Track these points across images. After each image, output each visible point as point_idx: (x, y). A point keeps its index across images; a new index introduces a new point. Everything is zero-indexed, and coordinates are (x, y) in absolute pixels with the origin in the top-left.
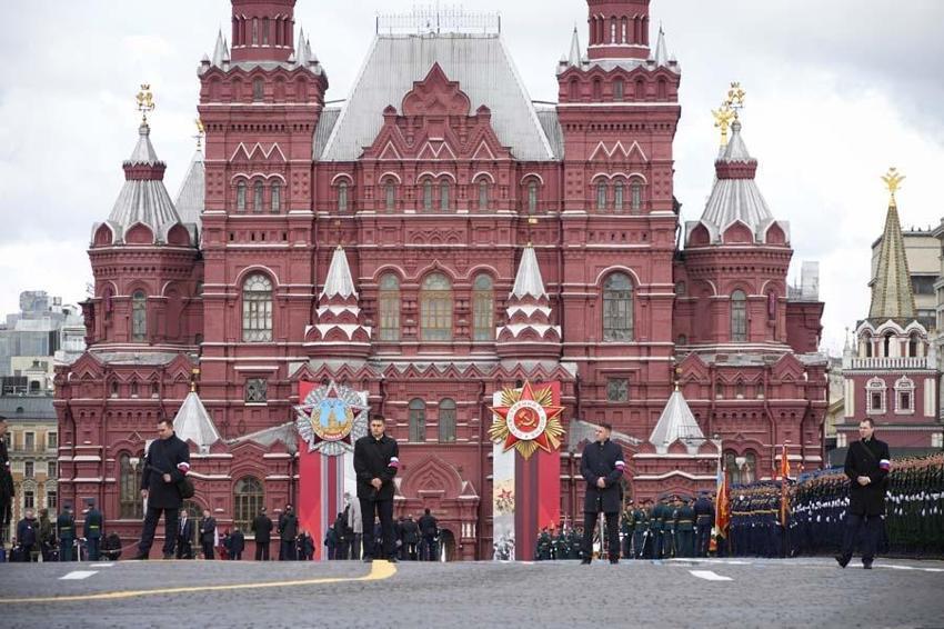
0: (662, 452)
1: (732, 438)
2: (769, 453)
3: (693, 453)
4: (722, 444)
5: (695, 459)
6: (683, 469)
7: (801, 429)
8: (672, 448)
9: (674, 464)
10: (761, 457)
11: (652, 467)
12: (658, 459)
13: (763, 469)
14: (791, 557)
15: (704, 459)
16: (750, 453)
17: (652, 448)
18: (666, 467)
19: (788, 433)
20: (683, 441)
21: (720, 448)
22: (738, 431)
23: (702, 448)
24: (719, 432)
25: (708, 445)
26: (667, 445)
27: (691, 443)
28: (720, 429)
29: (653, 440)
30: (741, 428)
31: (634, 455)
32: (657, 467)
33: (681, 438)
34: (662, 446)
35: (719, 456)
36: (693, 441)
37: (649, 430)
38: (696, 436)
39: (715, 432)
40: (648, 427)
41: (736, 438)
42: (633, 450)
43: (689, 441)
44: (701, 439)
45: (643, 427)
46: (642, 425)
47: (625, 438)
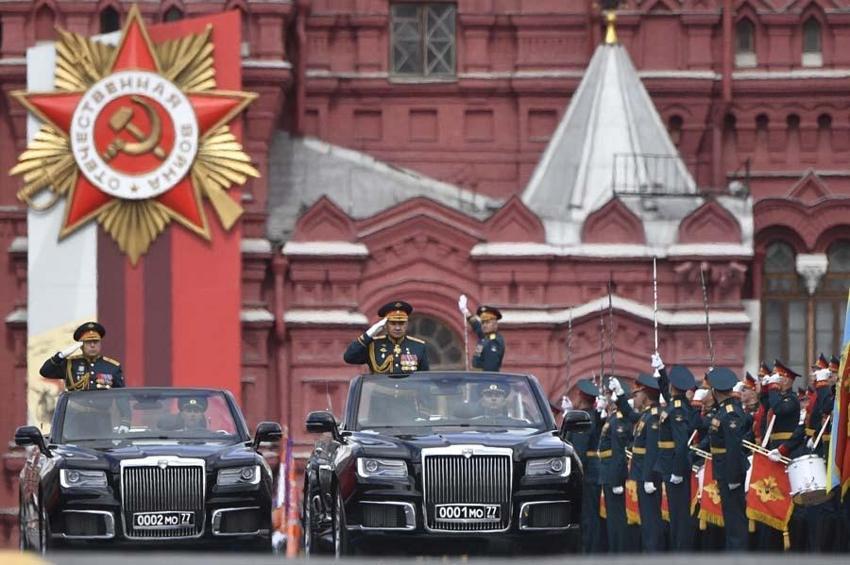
0: (563, 239)
1: (786, 193)
3: (661, 240)
4: (757, 211)
5: (669, 261)
6: (628, 291)
8: (599, 223)
9: (603, 275)
11: (531, 285)
12: (553, 261)
15: (696, 260)
16: (841, 239)
17: (532, 226)
18: (579, 284)
20: (631, 203)
21: (747, 224)
22: (807, 171)
23: (691, 226)
24: (742, 173)
25: (710, 216)
26: (580, 216)
27: (655, 209)
28: (747, 164)
29: (534, 199)
30: (814, 162)
31: (471, 246)
32: (547, 285)
33: (624, 193)
34: (565, 219)
35: (746, 249)
36: (661, 201)
37: (523, 168)
38: (671, 185)
39: (730, 173)
40: (520, 157)
41: (799, 193)
42: (472, 232)
43: (649, 203)
44: (687, 195)
45: (503, 156)
46: (501, 150)
47: (445, 192)
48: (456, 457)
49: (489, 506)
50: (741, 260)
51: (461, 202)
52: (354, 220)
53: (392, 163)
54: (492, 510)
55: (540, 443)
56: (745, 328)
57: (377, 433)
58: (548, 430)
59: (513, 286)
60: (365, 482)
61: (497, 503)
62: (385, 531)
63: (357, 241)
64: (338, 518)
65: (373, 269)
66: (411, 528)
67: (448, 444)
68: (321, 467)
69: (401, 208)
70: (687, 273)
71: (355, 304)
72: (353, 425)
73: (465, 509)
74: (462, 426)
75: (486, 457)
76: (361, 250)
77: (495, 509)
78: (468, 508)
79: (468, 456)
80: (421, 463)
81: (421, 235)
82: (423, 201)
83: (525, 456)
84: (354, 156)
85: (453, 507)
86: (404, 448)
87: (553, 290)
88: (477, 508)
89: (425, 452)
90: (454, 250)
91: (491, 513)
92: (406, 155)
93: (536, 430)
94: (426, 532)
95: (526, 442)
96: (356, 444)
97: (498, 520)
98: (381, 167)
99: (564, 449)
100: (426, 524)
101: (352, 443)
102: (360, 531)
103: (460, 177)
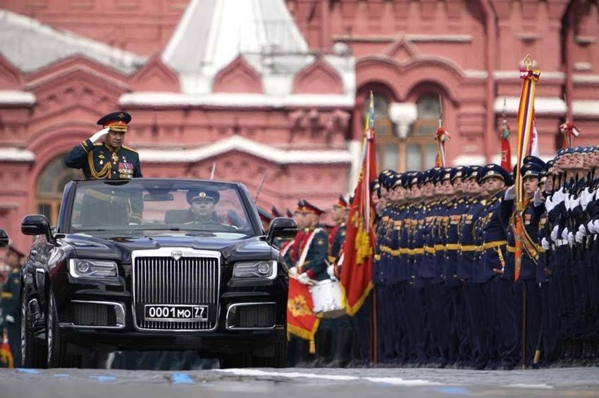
0: (196, 91)
1: (382, 53)
2: (478, 93)
3: (278, 92)
4: (360, 67)
5: (285, 111)
6: (251, 133)
7: (564, 33)
8: (224, 78)
9: (228, 120)
10: (456, 105)
11: (169, 129)
12: (187, 109)
13: (462, 135)
14: (535, 367)
15: (307, 110)
16: (427, 93)
17: (170, 79)
18: (210, 128)
19: (528, 42)
20: (254, 63)
21: (350, 80)
22: (397, 37)
23: (303, 79)
24: (346, 37)
25: (318, 72)
26: (211, 71)
27: (272, 66)
28: (349, 30)
29: (173, 57)
30: (405, 29)
31: (119, 95)
32: (182, 128)
33: (248, 53)
34: (198, 73)
35: (349, 100)
36: (278, 60)
37: (164, 31)
38: (286, 46)
39: (336, 36)
40: (163, 22)
41: (394, 53)
42: (120, 83)
43: (268, 61)
44: (299, 54)
45: (149, 21)
46: (146, 16)
47: (99, 51)
48: (165, 258)
49: (197, 307)
50: (345, 109)
51: (112, 59)
52: (24, 74)
53: (55, 26)
54: (200, 310)
55: (246, 247)
56: (347, 166)
57: (90, 236)
58: (255, 235)
59: (155, 129)
60: (76, 282)
61: (205, 304)
62: (96, 329)
63: (26, 90)
64: (51, 318)
65: (38, 113)
66: (121, 326)
67: (158, 246)
68: (38, 270)
69: (62, 64)
70: (299, 120)
71: (23, 142)
72: (66, 228)
73: (173, 309)
74: (172, 230)
75: (195, 259)
76: (28, 98)
77: (203, 309)
78: (177, 308)
79: (177, 258)
80: (131, 264)
81: (78, 86)
82: (80, 59)
83: (232, 259)
84: (24, 21)
85: (162, 308)
86: (116, 249)
87: (187, 133)
88: (185, 308)
89: (136, 254)
90: (105, 99)
91: (199, 314)
92: (68, 20)
93: (244, 235)
94: (137, 331)
95: (234, 246)
96: (69, 246)
97: (206, 319)
98: (46, 31)
99: (271, 253)
100: (135, 322)
101: (65, 244)
102: (72, 329)
103: (113, 38)
